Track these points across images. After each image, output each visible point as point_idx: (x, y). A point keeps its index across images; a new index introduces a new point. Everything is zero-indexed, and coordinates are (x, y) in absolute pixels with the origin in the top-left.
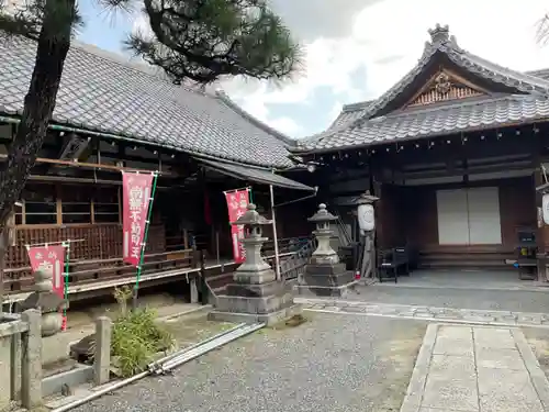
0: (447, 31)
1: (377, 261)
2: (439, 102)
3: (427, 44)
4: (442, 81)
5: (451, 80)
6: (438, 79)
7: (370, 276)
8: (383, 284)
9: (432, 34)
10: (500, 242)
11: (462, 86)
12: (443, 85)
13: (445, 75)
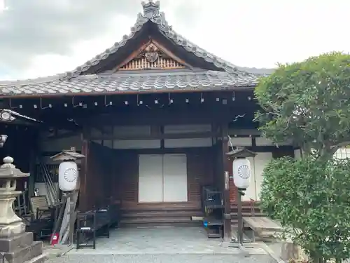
0: (157, 6)
1: (76, 225)
2: (148, 69)
3: (140, 15)
4: (152, 50)
5: (159, 52)
6: (148, 49)
7: (68, 241)
8: (81, 251)
9: (144, 7)
10: (187, 200)
11: (168, 59)
12: (152, 54)
13: (154, 45)
